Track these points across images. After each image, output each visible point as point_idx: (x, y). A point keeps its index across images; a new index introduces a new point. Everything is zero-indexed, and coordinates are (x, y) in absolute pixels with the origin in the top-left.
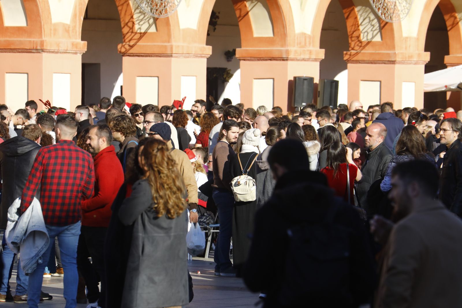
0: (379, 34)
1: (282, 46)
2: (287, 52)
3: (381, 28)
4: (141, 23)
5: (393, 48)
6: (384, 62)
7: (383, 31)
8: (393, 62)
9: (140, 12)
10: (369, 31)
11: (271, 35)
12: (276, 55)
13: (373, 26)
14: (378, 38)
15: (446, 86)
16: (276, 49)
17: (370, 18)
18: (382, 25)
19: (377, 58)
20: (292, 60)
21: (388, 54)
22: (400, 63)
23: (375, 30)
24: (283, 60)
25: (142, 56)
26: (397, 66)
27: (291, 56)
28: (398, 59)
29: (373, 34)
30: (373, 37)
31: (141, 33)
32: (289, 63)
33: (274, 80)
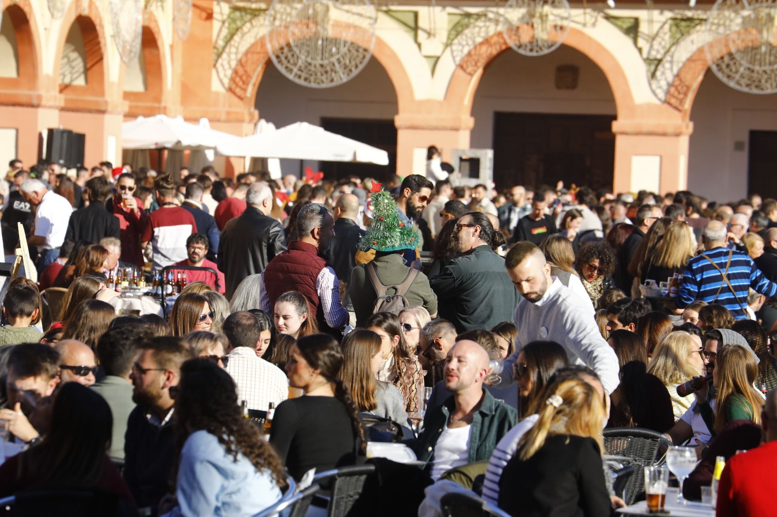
0: (83, 76)
1: (30, 90)
2: (39, 97)
3: (86, 71)
5: (102, 93)
6: (90, 111)
7: (90, 73)
8: (103, 112)
10: (67, 73)
11: (14, 75)
12: (24, 100)
13: (73, 68)
14: (80, 81)
15: (156, 144)
16: (22, 93)
17: (69, 58)
18: (89, 65)
19: (81, 105)
20: (45, 107)
21: (97, 103)
22: (111, 113)
23: (76, 72)
24: (32, 106)
26: (106, 116)
27: (44, 103)
28: (110, 108)
29: (71, 77)
30: (72, 80)
32: (40, 110)
33: (17, 130)
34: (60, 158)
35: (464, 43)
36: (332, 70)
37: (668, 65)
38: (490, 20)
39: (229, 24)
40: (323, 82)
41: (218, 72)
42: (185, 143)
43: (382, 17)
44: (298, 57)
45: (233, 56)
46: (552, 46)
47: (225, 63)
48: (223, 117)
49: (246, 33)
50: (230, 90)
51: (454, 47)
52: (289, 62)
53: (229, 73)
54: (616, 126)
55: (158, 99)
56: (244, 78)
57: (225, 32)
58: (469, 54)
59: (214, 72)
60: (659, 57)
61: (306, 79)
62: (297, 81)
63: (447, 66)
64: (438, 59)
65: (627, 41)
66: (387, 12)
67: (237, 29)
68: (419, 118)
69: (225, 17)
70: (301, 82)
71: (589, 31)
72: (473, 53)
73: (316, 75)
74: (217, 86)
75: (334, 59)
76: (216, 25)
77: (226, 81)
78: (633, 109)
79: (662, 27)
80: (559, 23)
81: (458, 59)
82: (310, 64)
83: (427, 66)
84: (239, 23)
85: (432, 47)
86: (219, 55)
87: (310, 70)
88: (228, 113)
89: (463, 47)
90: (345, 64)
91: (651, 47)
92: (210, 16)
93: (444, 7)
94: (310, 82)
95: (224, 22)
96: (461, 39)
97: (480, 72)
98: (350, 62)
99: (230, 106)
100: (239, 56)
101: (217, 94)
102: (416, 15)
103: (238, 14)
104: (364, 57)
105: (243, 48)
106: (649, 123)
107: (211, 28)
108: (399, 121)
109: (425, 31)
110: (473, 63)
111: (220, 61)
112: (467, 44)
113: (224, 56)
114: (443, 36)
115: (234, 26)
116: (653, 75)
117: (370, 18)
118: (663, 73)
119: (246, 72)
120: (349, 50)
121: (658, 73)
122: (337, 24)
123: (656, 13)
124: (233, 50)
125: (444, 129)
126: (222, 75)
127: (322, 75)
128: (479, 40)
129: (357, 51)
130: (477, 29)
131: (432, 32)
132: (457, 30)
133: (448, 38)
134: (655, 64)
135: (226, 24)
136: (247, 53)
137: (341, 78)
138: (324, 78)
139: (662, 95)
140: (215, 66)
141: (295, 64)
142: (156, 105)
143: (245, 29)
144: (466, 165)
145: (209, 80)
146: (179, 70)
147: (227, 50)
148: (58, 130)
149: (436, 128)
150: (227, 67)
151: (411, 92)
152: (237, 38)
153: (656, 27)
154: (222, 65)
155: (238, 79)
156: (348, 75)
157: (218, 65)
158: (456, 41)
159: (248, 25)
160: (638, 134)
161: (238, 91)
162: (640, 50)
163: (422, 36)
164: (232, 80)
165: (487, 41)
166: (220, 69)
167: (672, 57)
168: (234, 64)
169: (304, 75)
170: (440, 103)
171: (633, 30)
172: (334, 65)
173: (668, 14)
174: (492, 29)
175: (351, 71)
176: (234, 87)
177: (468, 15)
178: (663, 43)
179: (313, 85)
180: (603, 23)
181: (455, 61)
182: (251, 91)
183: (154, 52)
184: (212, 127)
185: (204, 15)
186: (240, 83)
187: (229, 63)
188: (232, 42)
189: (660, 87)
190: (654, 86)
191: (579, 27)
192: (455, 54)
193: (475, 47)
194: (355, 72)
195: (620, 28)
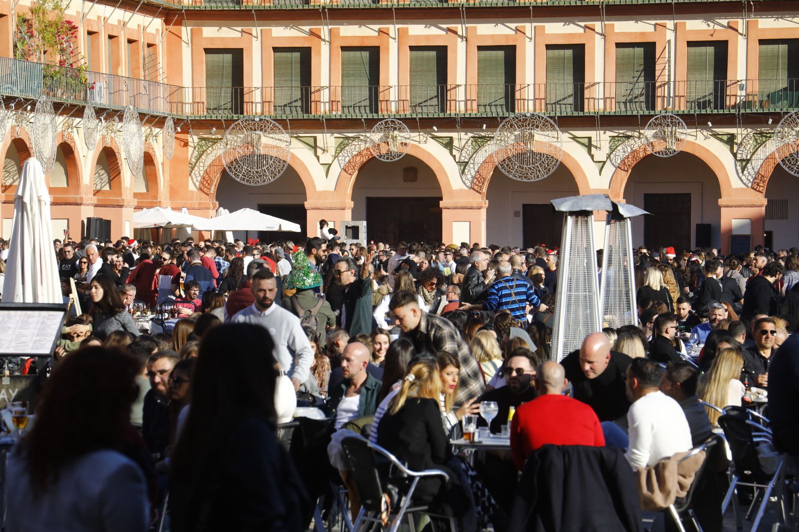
0: (108, 184)
1: (75, 194)
2: (81, 199)
3: (110, 181)
4: (6, 179)
5: (121, 195)
6: (113, 206)
7: (112, 182)
8: (121, 206)
9: (6, 171)
10: (98, 183)
11: (66, 186)
12: (71, 201)
13: (102, 180)
14: (107, 188)
15: (155, 225)
16: (71, 197)
18: (111, 178)
19: (107, 203)
20: (85, 205)
21: (118, 200)
22: (126, 207)
23: (104, 182)
24: (77, 204)
25: (8, 203)
26: (123, 209)
27: (84, 202)
28: (125, 204)
29: (101, 185)
30: (101, 187)
31: (6, 186)
32: (82, 207)
33: (68, 220)
34: (96, 237)
35: (346, 155)
36: (264, 175)
37: (472, 166)
38: (361, 140)
39: (198, 149)
40: (259, 183)
41: (192, 179)
42: (173, 223)
43: (293, 140)
44: (242, 167)
45: (201, 168)
46: (400, 155)
47: (197, 173)
48: (196, 207)
49: (209, 154)
50: (200, 189)
51: (340, 158)
52: (236, 170)
53: (199, 178)
54: (442, 204)
55: (156, 198)
56: (209, 181)
57: (196, 153)
58: (349, 161)
59: (190, 178)
60: (466, 160)
61: (247, 181)
62: (242, 182)
63: (336, 170)
64: (330, 165)
65: (447, 152)
66: (296, 138)
67: (204, 152)
68: (320, 203)
69: (196, 144)
70: (245, 183)
71: (422, 146)
72: (351, 161)
73: (254, 178)
74: (191, 187)
75: (265, 168)
76: (190, 149)
77: (197, 184)
78: (452, 193)
79: (467, 142)
80: (404, 141)
81: (342, 165)
82: (250, 171)
83: (323, 170)
84: (204, 148)
85: (326, 158)
86: (193, 168)
87: (250, 175)
88: (200, 204)
89: (345, 157)
90: (272, 170)
91: (461, 154)
92: (186, 144)
93: (333, 133)
94: (250, 183)
95: (195, 148)
96: (344, 153)
97: (356, 172)
98: (275, 169)
99: (200, 199)
100: (205, 168)
101: (192, 192)
102: (315, 139)
103: (204, 142)
104: (284, 165)
105: (208, 163)
106: (462, 202)
107: (188, 152)
108: (307, 205)
109: (320, 148)
110: (352, 168)
111: (193, 172)
112: (348, 156)
113: (196, 168)
114: (332, 151)
115: (201, 150)
116: (463, 172)
117: (287, 142)
118: (469, 171)
119: (210, 178)
120: (274, 162)
121: (466, 171)
122: (266, 146)
123: (463, 134)
124: (202, 164)
125: (336, 209)
126: (195, 180)
127: (258, 178)
128: (355, 153)
129: (279, 162)
130: (353, 147)
131: (326, 149)
132: (341, 147)
133: (336, 152)
134: (463, 165)
135: (197, 149)
136: (210, 166)
137: (270, 179)
138: (259, 180)
139: (469, 184)
140: (190, 175)
141: (240, 172)
142: (155, 201)
143: (209, 152)
144: (350, 231)
145: (188, 183)
146: (168, 178)
147: (198, 165)
148: (93, 218)
149: (331, 209)
150: (198, 175)
151: (314, 187)
152: (203, 157)
153: (463, 142)
154: (195, 174)
155: (205, 183)
156: (274, 177)
157: (192, 174)
158: (340, 154)
159: (210, 149)
160: (454, 208)
161: (205, 189)
162: (454, 157)
163: (319, 152)
164: (202, 183)
165: (360, 154)
166: (194, 177)
167: (474, 160)
168: (202, 173)
169: (246, 178)
170: (332, 192)
171: (449, 145)
172: (265, 171)
173: (470, 135)
174: (363, 146)
175: (276, 175)
176: (202, 187)
177: (348, 138)
178: (468, 152)
179: (252, 184)
180: (431, 141)
181: (340, 167)
182: (213, 189)
183: (153, 168)
184: (189, 213)
185: (182, 143)
186: (207, 185)
187: (199, 173)
188: (201, 159)
189: (468, 179)
190: (464, 180)
191: (416, 143)
192: (340, 162)
193: (353, 157)
194: (278, 176)
195: (441, 143)
